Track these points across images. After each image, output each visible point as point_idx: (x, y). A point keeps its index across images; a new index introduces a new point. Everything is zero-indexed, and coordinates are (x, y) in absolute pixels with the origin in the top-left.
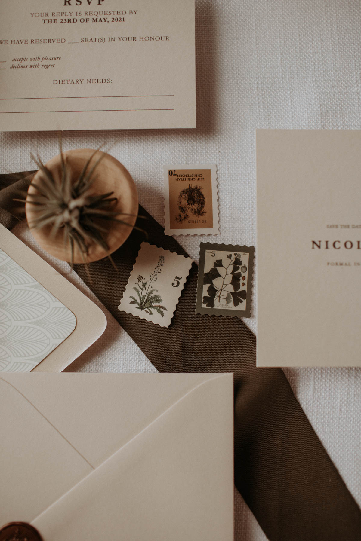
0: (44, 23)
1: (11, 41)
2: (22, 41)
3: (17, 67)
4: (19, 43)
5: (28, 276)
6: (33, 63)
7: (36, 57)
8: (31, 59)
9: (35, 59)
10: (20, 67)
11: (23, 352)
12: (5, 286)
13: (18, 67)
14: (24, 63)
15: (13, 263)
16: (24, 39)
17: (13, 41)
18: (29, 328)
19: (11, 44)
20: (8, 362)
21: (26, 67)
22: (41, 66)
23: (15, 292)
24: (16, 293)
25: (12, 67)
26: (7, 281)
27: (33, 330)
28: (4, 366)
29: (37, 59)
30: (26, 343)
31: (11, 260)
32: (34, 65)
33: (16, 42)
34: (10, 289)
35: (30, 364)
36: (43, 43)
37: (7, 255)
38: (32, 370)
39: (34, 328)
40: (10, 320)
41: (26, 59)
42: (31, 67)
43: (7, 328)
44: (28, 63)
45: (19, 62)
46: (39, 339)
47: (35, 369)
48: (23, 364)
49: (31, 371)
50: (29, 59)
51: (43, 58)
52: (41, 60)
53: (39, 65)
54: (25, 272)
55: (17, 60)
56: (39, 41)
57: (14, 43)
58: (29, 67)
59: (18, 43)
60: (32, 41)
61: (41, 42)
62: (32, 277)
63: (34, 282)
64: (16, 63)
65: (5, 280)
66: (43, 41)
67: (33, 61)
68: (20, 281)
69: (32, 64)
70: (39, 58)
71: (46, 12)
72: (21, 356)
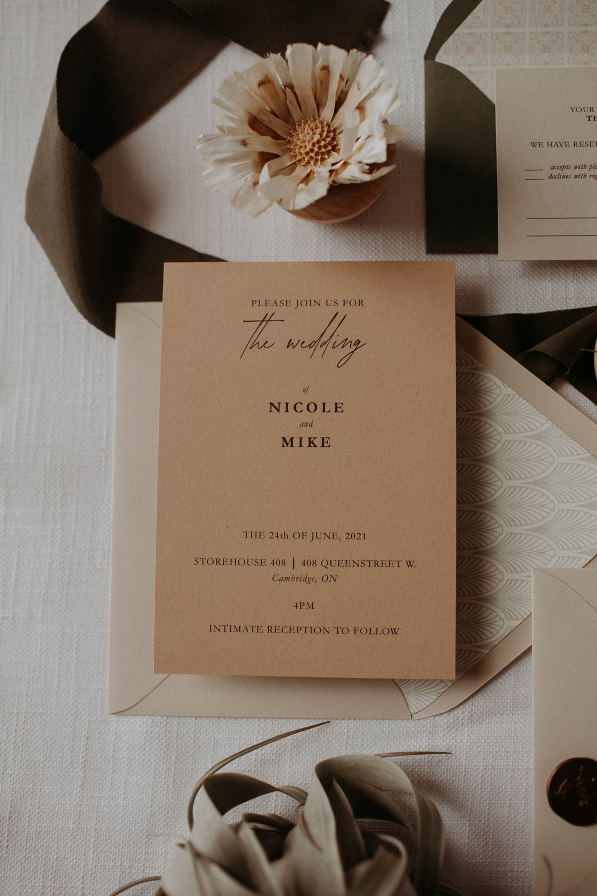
0: (589, 120)
1: (547, 144)
2: (561, 143)
3: (557, 177)
4: (558, 146)
5: (576, 445)
6: (578, 172)
7: (581, 165)
8: (575, 167)
9: (580, 167)
10: (562, 177)
11: (571, 543)
12: (546, 458)
13: (559, 177)
14: (566, 172)
15: (556, 429)
16: (564, 141)
17: (550, 143)
18: (579, 512)
19: (548, 146)
20: (551, 556)
21: (569, 177)
22: (588, 176)
23: (559, 466)
24: (560, 468)
25: (551, 177)
26: (548, 452)
27: (584, 515)
28: (546, 561)
29: (583, 167)
30: (574, 531)
31: (553, 425)
32: (579, 174)
33: (553, 144)
34: (552, 462)
35: (580, 559)
36: (589, 147)
37: (547, 419)
38: (586, 565)
39: (586, 513)
40: (552, 502)
41: (568, 167)
42: (576, 177)
43: (549, 512)
44: (572, 172)
45: (559, 171)
46: (593, 526)
47: (589, 564)
48: (571, 559)
49: (583, 567)
50: (572, 167)
51: (591, 166)
52: (588, 167)
53: (585, 176)
54: (571, 441)
55: (556, 168)
56: (584, 144)
57: (552, 146)
58: (573, 177)
59: (556, 146)
60: (575, 144)
61: (587, 145)
62: (581, 447)
63: (585, 453)
64: (556, 172)
65: (544, 451)
66: (589, 143)
67: (577, 169)
68: (565, 452)
69: (577, 174)
70: (585, 167)
71: (591, 106)
72: (569, 549)
